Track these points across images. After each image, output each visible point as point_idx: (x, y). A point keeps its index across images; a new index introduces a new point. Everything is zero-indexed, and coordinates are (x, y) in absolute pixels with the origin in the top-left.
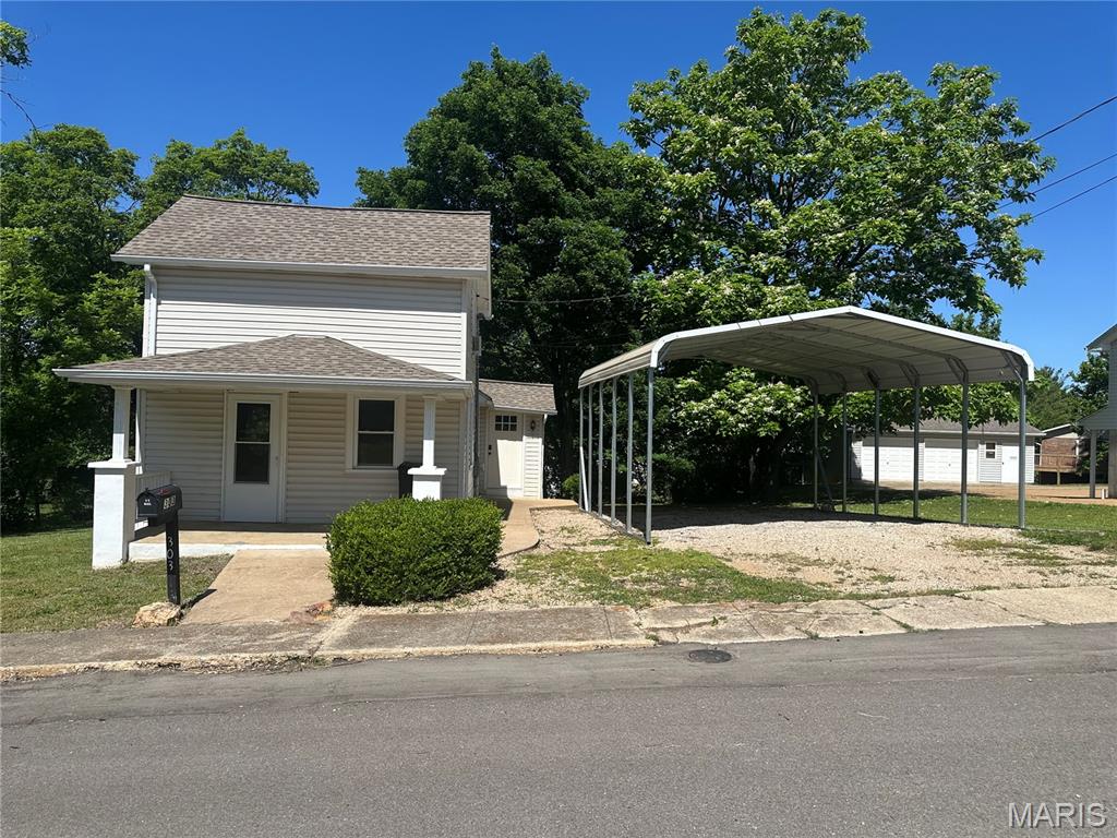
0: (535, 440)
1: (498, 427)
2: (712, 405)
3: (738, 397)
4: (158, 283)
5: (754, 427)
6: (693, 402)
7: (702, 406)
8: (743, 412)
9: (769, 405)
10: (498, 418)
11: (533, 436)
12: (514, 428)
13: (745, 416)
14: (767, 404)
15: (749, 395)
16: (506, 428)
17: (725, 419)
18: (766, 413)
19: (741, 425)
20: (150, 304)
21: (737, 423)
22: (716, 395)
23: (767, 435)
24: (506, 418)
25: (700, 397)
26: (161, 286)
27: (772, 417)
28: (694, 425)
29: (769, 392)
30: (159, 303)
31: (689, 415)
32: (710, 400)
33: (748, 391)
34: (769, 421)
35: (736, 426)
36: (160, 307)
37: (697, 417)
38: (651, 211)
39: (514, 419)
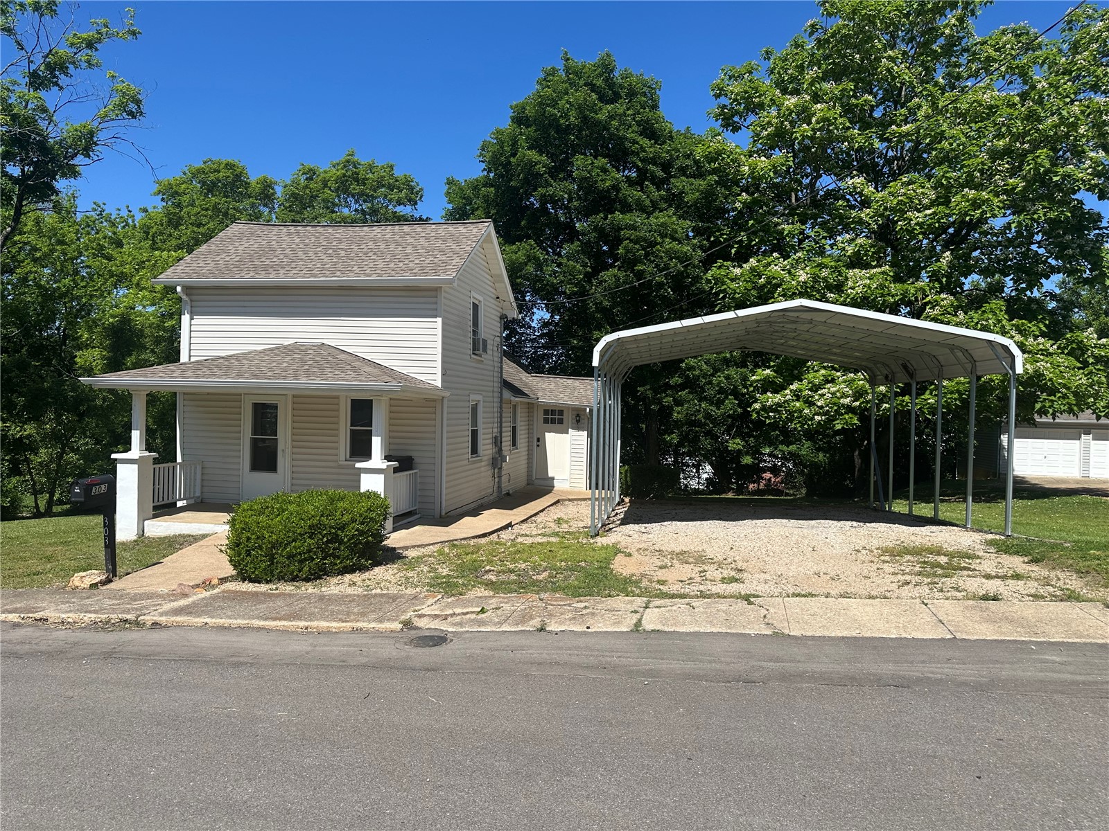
0: (581, 433)
1: (546, 421)
2: (788, 397)
3: (815, 388)
4: (191, 301)
5: (831, 420)
6: (769, 394)
7: (778, 398)
8: (819, 404)
9: (847, 396)
10: (546, 412)
11: (578, 429)
12: (561, 421)
13: (821, 407)
14: (845, 396)
15: (828, 386)
16: (553, 421)
17: (801, 411)
18: (843, 405)
19: (817, 418)
20: (185, 319)
21: (814, 415)
22: (795, 386)
23: (843, 427)
24: (553, 412)
25: (777, 389)
26: (194, 304)
27: (850, 409)
28: (769, 417)
29: (850, 383)
30: (192, 319)
31: (764, 408)
32: (787, 391)
33: (828, 382)
34: (846, 413)
35: (812, 419)
36: (193, 322)
37: (771, 409)
38: (725, 198)
39: (561, 412)
